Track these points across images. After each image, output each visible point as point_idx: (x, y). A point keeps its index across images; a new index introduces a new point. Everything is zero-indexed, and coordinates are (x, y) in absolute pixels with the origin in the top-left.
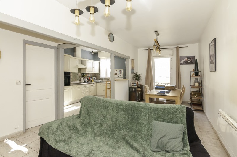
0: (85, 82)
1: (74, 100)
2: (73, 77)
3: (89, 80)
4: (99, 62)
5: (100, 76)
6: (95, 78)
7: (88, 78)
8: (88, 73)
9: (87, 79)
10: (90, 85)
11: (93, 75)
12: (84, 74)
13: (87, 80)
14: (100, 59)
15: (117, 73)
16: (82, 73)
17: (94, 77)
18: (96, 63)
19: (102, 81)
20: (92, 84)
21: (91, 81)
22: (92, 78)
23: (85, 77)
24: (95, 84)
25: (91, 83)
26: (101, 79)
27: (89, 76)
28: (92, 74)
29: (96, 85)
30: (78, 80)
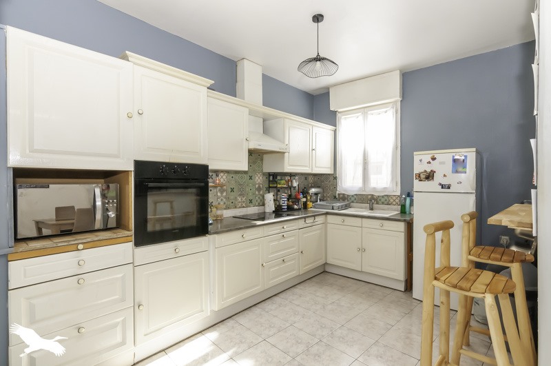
0: (278, 212)
1: (230, 301)
2: (232, 190)
3: (297, 200)
4: (332, 128)
5: (339, 184)
6: (316, 194)
7: (293, 194)
8: (291, 175)
9: (290, 197)
10: (301, 223)
11: (311, 179)
12: (275, 175)
13: (288, 200)
14: (338, 115)
15: (433, 172)
16: (270, 174)
17: (313, 190)
18: (322, 131)
19: (347, 207)
20: (309, 221)
21: (301, 205)
22: (305, 193)
23: (279, 191)
24: (320, 219)
25: (305, 218)
26: (344, 197)
27: (295, 184)
28: (306, 176)
29: (325, 223)
30: (251, 201)
